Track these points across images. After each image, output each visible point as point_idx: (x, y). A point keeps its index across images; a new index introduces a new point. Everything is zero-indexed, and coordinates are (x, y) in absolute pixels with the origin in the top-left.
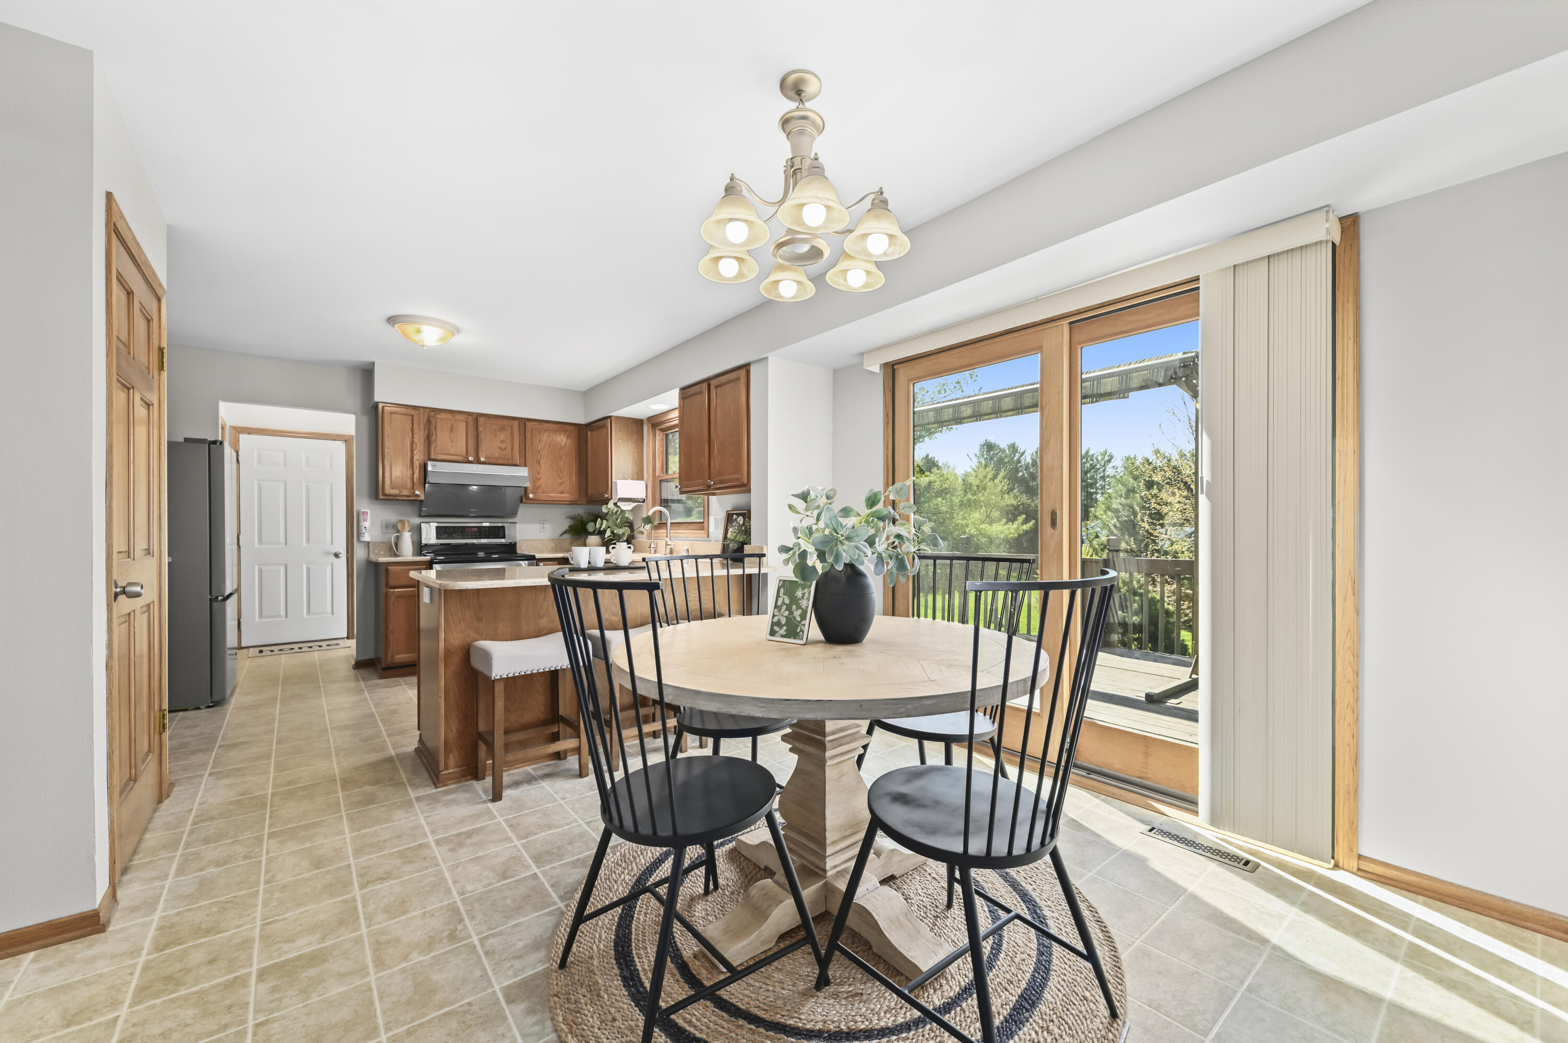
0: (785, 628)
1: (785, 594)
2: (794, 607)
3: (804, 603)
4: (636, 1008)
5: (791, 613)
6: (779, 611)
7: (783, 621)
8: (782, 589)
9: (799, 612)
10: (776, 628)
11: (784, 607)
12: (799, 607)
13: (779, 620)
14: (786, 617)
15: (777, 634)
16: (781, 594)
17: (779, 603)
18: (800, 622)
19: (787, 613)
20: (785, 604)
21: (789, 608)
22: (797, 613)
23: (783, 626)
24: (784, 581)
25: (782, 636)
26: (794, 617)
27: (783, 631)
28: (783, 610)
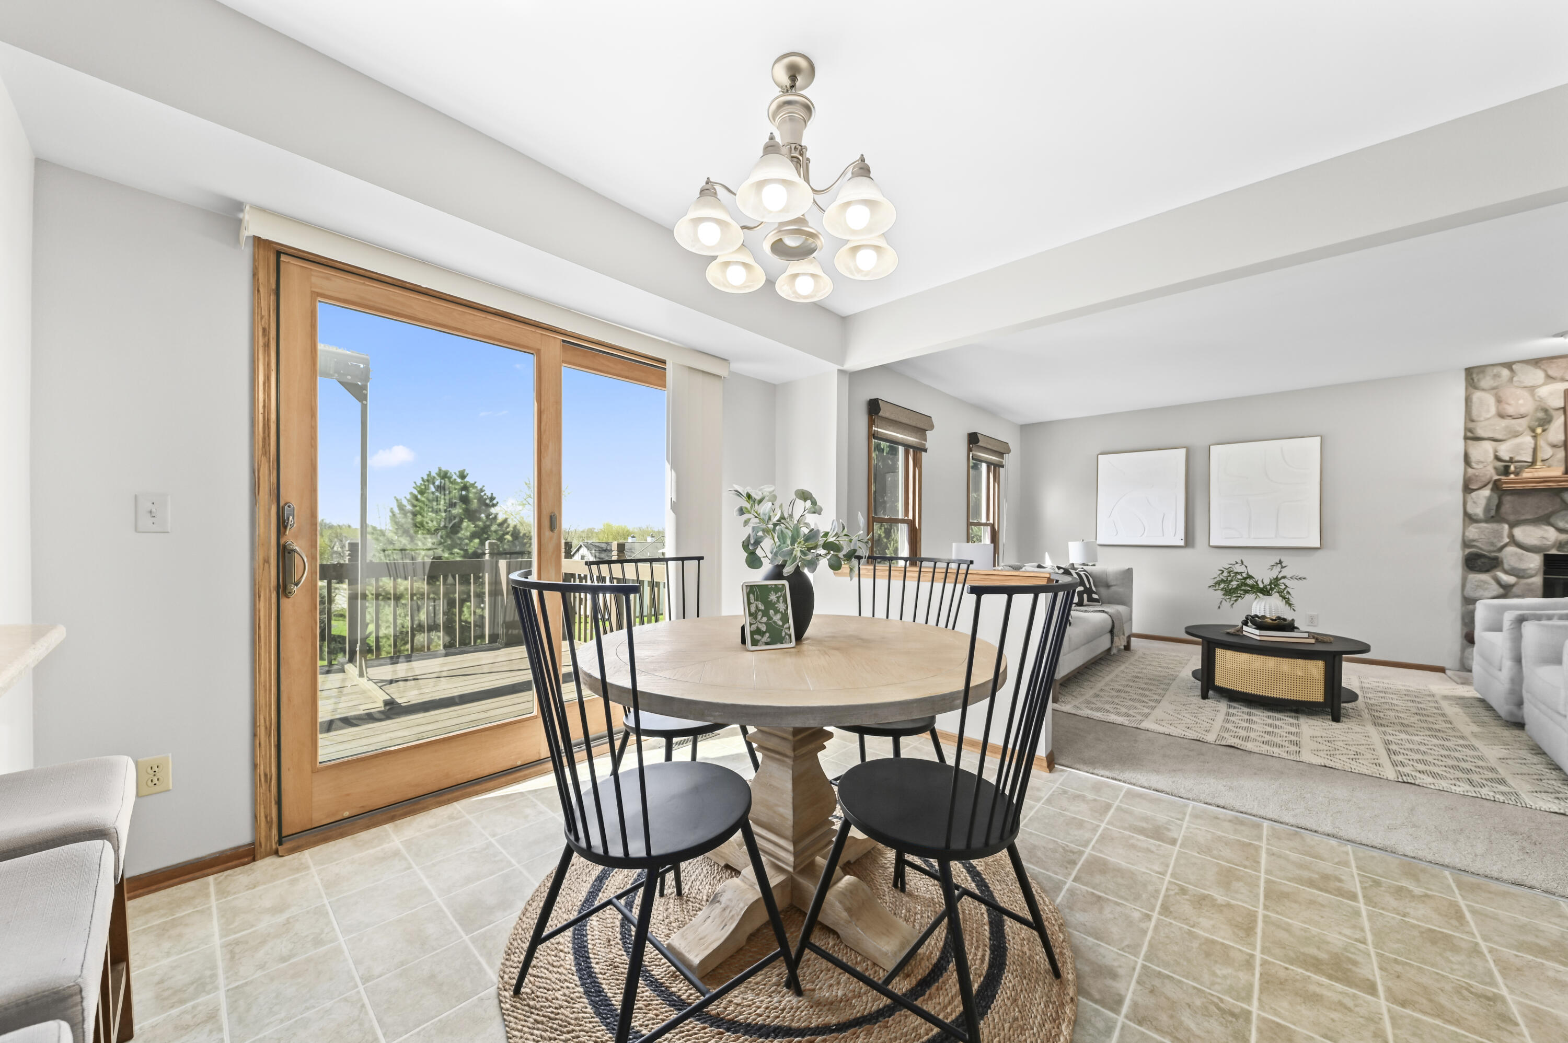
0: (767, 635)
1: (756, 600)
2: (772, 612)
3: (781, 606)
4: (992, 1006)
5: (770, 618)
6: (756, 618)
7: (764, 628)
8: (751, 596)
9: (779, 616)
10: (757, 637)
11: (760, 613)
12: (777, 611)
13: (758, 628)
14: (765, 623)
15: (760, 643)
16: (752, 601)
17: (753, 609)
18: (783, 626)
19: (765, 619)
20: (760, 610)
21: (765, 613)
22: (777, 618)
23: (764, 633)
24: (751, 586)
25: (767, 644)
26: (775, 622)
27: (766, 638)
28: (759, 617)
